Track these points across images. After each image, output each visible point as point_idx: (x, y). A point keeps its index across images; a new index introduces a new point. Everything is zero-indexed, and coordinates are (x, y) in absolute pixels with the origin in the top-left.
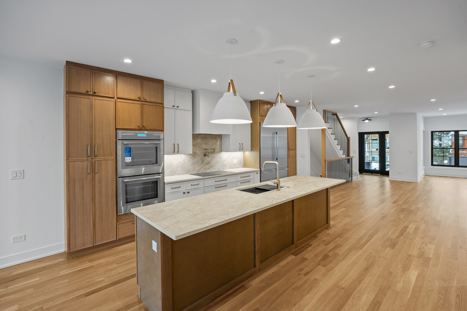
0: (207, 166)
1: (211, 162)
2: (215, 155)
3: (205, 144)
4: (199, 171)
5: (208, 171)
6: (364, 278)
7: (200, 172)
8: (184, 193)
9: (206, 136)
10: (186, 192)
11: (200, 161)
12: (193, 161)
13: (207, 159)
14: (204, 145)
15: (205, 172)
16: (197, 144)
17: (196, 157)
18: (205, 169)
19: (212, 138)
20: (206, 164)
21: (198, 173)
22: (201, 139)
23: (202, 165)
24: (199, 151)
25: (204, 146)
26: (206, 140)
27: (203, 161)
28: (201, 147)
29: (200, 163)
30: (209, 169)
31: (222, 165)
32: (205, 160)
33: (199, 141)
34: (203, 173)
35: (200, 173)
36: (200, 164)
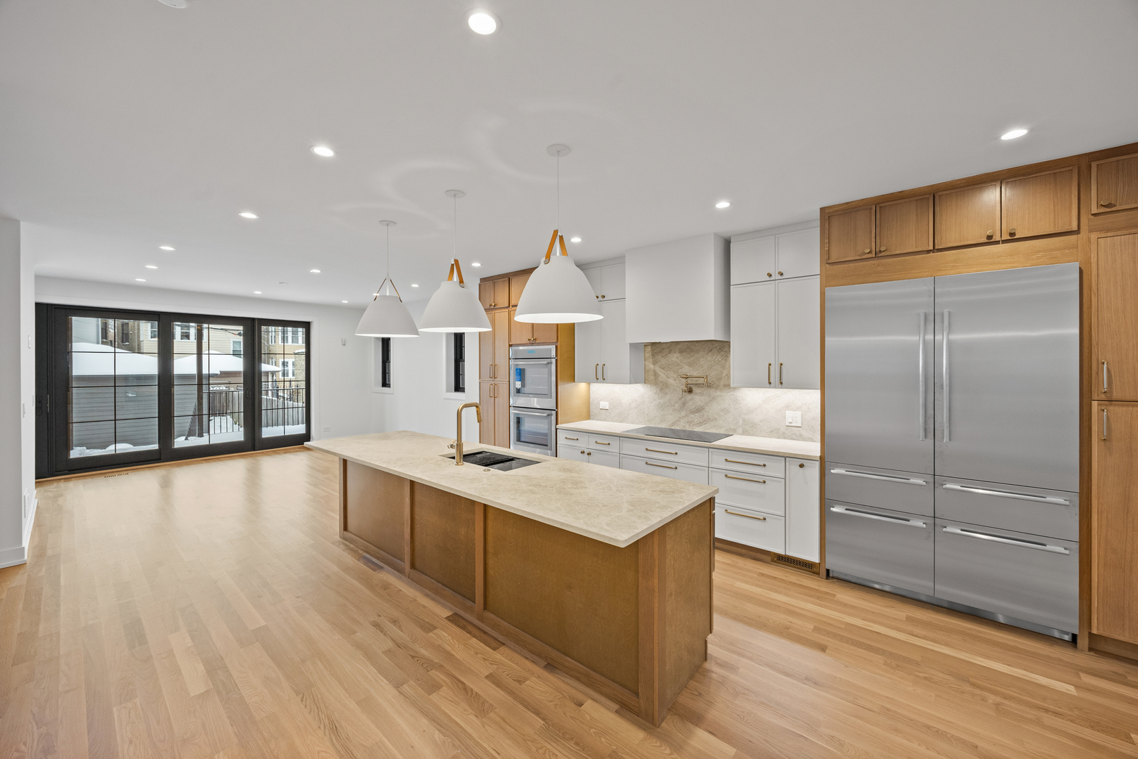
0: (696, 418)
1: (707, 408)
2: (718, 393)
3: (690, 365)
4: (674, 424)
5: (697, 429)
6: (306, 706)
7: (678, 428)
8: (583, 452)
9: (693, 347)
10: (587, 451)
11: (677, 402)
12: (662, 401)
13: (697, 399)
14: (686, 367)
15: (688, 428)
16: (669, 365)
17: (667, 394)
18: (689, 422)
19: (711, 351)
20: (692, 412)
21: (673, 428)
22: (680, 352)
23: (683, 413)
24: (675, 380)
25: (686, 370)
26: (692, 356)
27: (684, 404)
28: (680, 371)
29: (677, 406)
30: (700, 424)
31: (741, 422)
32: (691, 403)
33: (674, 359)
34: (684, 431)
35: (678, 430)
36: (678, 408)
